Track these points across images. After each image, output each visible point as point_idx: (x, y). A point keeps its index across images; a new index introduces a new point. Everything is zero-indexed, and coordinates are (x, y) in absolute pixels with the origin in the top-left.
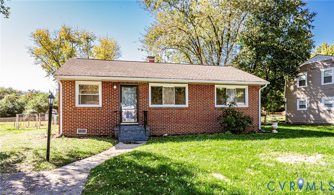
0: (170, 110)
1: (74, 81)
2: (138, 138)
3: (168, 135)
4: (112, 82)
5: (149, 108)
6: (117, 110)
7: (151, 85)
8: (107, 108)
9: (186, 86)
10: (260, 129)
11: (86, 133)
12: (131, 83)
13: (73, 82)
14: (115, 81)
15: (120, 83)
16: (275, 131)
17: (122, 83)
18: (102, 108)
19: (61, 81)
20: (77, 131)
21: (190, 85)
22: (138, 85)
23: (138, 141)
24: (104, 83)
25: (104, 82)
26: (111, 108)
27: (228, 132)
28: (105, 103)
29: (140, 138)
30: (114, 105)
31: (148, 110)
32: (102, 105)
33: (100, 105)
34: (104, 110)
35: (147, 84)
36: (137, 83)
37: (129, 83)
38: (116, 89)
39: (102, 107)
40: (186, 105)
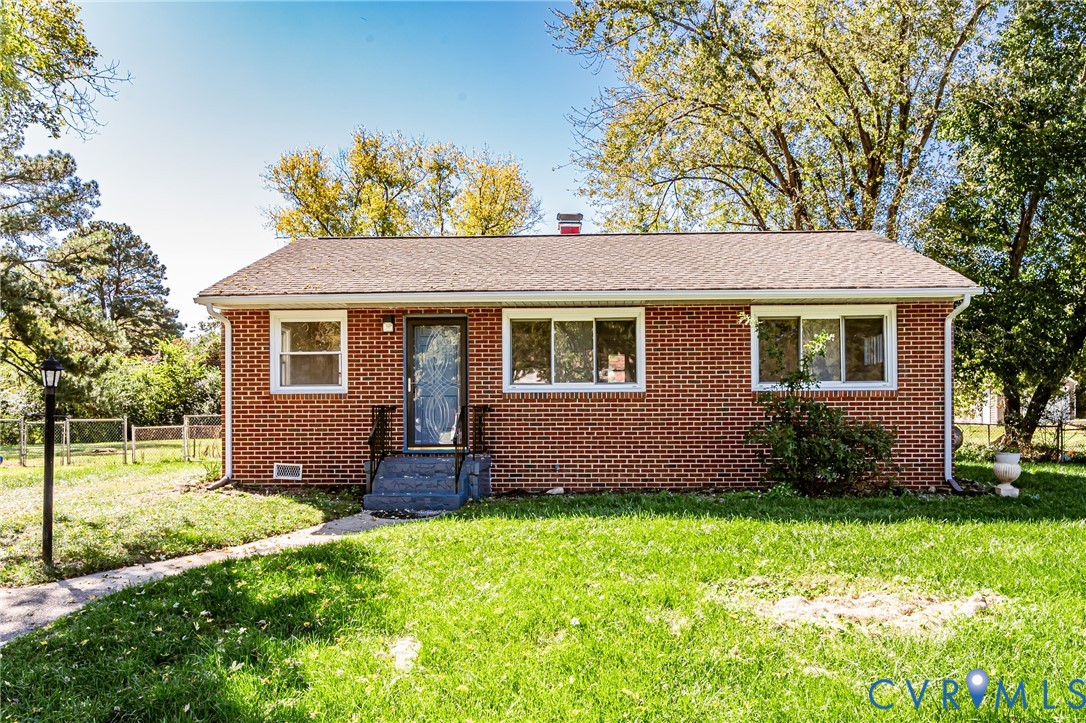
0: (577, 403)
1: (267, 312)
2: (428, 500)
3: (567, 491)
4: (379, 312)
5: (501, 396)
6: (394, 402)
7: (508, 315)
8: (364, 397)
9: (639, 314)
10: (949, 476)
11: (300, 478)
12: (441, 312)
13: (262, 316)
14: (391, 308)
15: (404, 312)
16: (1007, 490)
17: (412, 312)
18: (350, 397)
19: (229, 314)
20: (275, 470)
21: (653, 311)
22: (465, 319)
23: (427, 509)
24: (354, 313)
25: (356, 312)
26: (377, 397)
27: (783, 489)
28: (359, 379)
29: (433, 499)
30: (387, 388)
31: (498, 401)
32: (349, 388)
33: (343, 388)
34: (354, 402)
35: (496, 312)
36: (462, 311)
37: (434, 311)
38: (391, 333)
39: (349, 392)
40: (637, 386)
